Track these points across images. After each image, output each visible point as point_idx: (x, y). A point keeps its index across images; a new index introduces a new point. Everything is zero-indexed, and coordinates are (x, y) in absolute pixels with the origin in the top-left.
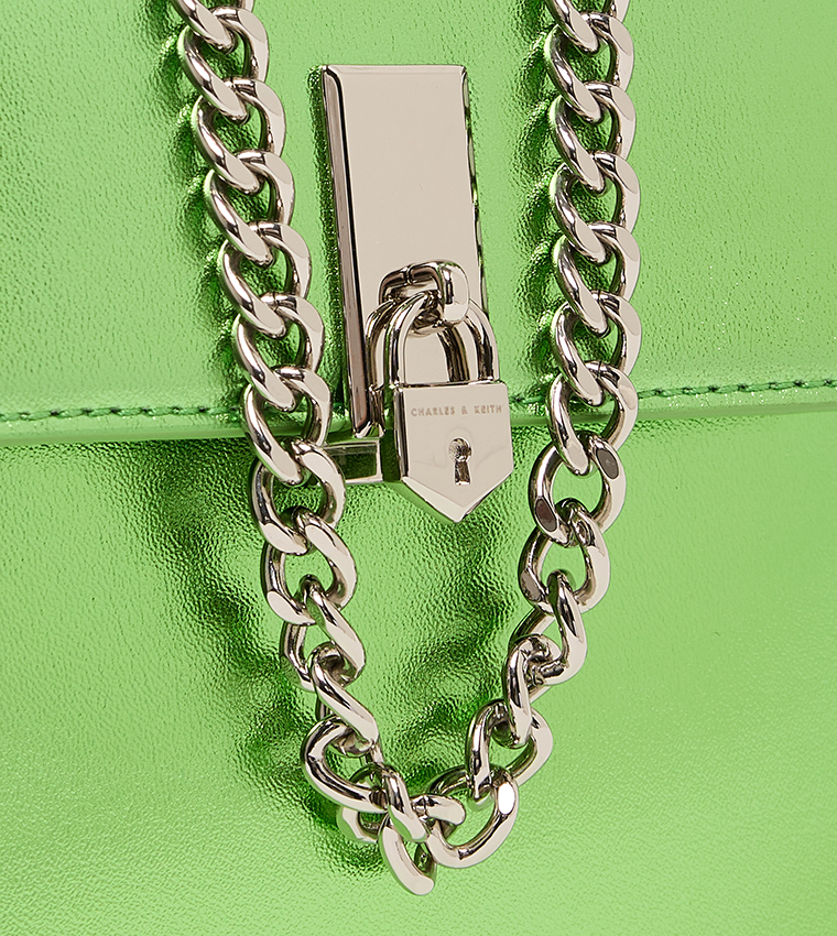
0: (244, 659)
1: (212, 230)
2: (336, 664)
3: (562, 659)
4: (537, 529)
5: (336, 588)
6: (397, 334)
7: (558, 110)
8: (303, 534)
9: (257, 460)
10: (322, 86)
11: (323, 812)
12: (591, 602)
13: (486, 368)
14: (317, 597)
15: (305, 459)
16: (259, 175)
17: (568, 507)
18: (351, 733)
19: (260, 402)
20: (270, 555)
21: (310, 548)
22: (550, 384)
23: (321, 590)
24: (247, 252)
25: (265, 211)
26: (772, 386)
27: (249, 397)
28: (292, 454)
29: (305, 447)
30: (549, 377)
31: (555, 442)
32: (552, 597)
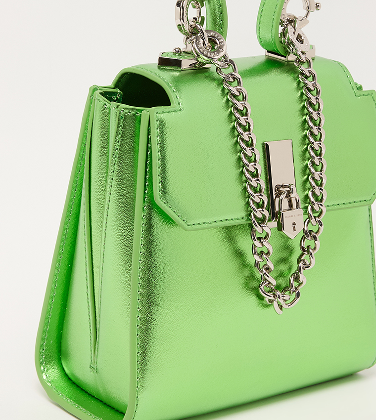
0: (244, 265)
1: (244, 178)
2: (267, 269)
3: (310, 264)
4: (304, 235)
5: (268, 253)
6: (282, 200)
7: (310, 148)
8: (262, 243)
9: (253, 227)
10: (266, 148)
11: (261, 298)
12: (315, 252)
13: (298, 206)
14: (265, 256)
15: (263, 228)
16: (255, 168)
17: (311, 231)
18: (270, 283)
19: (255, 216)
20: (254, 247)
21: (263, 245)
22: (308, 206)
23: (265, 254)
24: (253, 185)
25: (255, 175)
26: (350, 203)
27: (252, 214)
28: (261, 227)
29: (263, 225)
30: (307, 205)
31: (309, 218)
32: (308, 251)
